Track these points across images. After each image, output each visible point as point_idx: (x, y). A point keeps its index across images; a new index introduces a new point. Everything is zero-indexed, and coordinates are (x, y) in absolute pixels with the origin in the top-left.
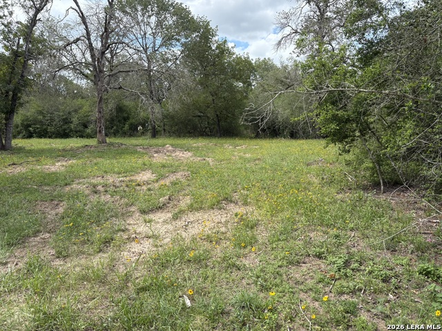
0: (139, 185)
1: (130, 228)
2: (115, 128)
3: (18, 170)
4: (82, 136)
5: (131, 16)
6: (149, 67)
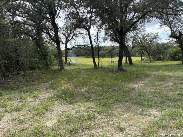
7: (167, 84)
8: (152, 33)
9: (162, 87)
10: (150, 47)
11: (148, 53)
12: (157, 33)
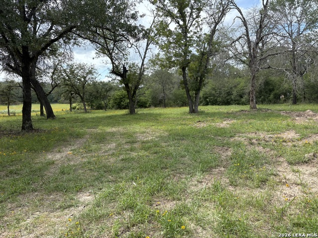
0: (285, 142)
1: (280, 174)
2: (262, 97)
3: (202, 125)
4: (238, 104)
5: (280, 12)
6: (294, 48)
7: (109, 147)
8: (85, 63)
9: (101, 153)
10: (83, 87)
11: (81, 96)
12: (92, 64)
